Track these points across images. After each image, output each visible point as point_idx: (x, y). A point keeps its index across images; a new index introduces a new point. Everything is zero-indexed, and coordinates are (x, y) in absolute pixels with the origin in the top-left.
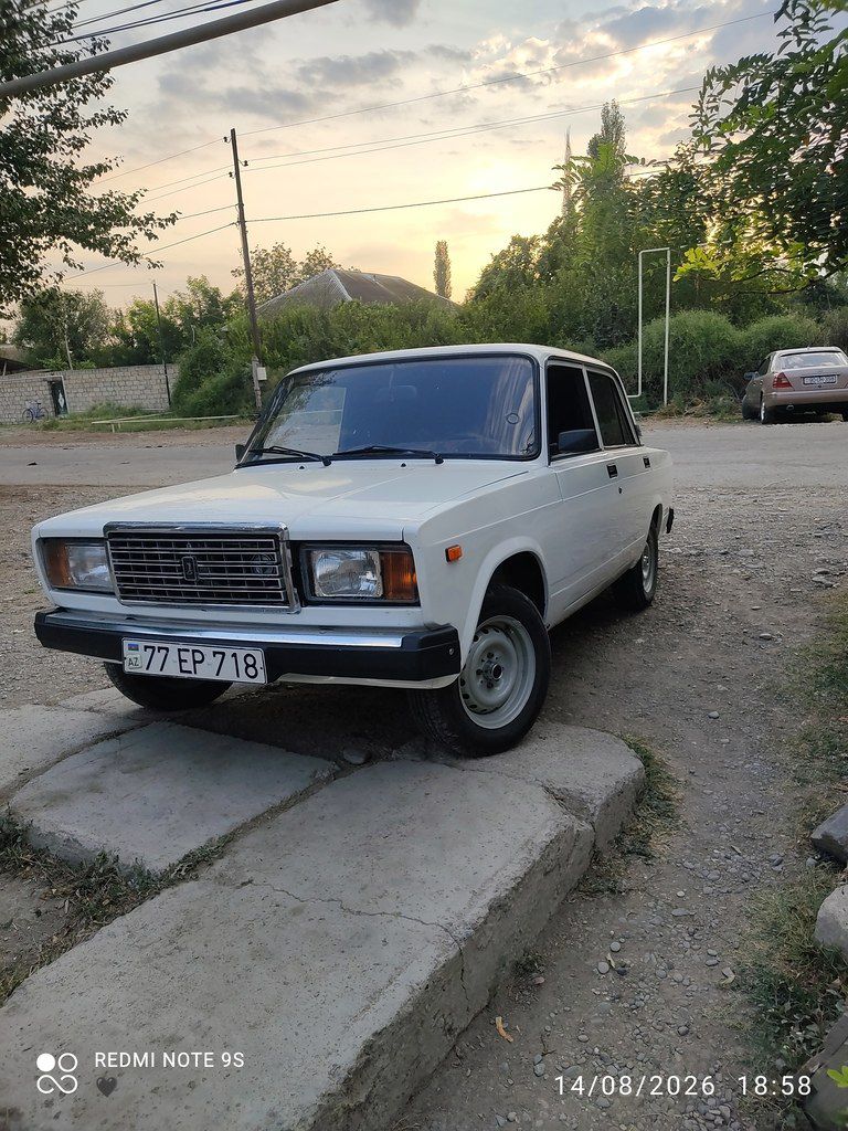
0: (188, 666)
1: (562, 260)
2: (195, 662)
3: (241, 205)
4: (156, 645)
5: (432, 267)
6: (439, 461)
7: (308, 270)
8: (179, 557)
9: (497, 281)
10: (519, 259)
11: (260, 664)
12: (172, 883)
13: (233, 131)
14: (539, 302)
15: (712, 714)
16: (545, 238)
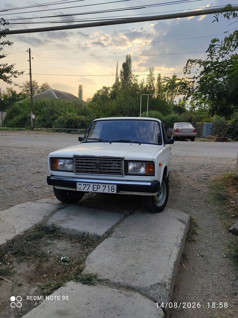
0: (95, 189)
1: (116, 94)
2: (97, 188)
3: (30, 69)
4: (87, 184)
5: (78, 92)
6: (140, 144)
7: (42, 88)
8: (95, 163)
9: (99, 98)
10: (105, 92)
11: (115, 188)
12: (106, 238)
13: (30, 49)
14: (114, 105)
15: (195, 206)
16: (112, 88)
